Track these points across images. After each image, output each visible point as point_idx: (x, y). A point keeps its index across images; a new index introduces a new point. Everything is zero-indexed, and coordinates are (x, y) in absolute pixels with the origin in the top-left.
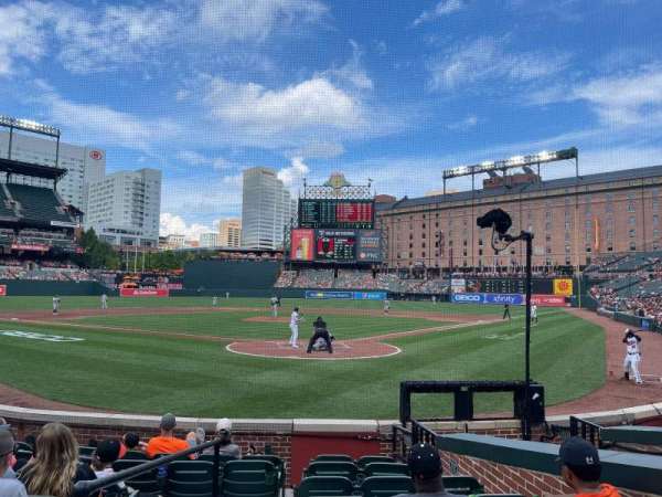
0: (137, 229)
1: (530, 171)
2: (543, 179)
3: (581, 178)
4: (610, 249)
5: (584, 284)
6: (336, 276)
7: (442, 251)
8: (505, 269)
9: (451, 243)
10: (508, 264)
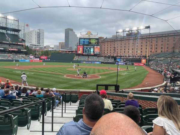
0: (38, 45)
1: (138, 32)
2: (141, 34)
3: (151, 33)
4: (156, 52)
5: (149, 61)
6: (88, 57)
7: (115, 52)
8: (130, 56)
9: (117, 50)
10: (131, 55)
